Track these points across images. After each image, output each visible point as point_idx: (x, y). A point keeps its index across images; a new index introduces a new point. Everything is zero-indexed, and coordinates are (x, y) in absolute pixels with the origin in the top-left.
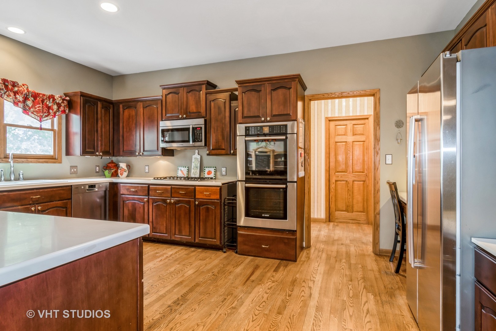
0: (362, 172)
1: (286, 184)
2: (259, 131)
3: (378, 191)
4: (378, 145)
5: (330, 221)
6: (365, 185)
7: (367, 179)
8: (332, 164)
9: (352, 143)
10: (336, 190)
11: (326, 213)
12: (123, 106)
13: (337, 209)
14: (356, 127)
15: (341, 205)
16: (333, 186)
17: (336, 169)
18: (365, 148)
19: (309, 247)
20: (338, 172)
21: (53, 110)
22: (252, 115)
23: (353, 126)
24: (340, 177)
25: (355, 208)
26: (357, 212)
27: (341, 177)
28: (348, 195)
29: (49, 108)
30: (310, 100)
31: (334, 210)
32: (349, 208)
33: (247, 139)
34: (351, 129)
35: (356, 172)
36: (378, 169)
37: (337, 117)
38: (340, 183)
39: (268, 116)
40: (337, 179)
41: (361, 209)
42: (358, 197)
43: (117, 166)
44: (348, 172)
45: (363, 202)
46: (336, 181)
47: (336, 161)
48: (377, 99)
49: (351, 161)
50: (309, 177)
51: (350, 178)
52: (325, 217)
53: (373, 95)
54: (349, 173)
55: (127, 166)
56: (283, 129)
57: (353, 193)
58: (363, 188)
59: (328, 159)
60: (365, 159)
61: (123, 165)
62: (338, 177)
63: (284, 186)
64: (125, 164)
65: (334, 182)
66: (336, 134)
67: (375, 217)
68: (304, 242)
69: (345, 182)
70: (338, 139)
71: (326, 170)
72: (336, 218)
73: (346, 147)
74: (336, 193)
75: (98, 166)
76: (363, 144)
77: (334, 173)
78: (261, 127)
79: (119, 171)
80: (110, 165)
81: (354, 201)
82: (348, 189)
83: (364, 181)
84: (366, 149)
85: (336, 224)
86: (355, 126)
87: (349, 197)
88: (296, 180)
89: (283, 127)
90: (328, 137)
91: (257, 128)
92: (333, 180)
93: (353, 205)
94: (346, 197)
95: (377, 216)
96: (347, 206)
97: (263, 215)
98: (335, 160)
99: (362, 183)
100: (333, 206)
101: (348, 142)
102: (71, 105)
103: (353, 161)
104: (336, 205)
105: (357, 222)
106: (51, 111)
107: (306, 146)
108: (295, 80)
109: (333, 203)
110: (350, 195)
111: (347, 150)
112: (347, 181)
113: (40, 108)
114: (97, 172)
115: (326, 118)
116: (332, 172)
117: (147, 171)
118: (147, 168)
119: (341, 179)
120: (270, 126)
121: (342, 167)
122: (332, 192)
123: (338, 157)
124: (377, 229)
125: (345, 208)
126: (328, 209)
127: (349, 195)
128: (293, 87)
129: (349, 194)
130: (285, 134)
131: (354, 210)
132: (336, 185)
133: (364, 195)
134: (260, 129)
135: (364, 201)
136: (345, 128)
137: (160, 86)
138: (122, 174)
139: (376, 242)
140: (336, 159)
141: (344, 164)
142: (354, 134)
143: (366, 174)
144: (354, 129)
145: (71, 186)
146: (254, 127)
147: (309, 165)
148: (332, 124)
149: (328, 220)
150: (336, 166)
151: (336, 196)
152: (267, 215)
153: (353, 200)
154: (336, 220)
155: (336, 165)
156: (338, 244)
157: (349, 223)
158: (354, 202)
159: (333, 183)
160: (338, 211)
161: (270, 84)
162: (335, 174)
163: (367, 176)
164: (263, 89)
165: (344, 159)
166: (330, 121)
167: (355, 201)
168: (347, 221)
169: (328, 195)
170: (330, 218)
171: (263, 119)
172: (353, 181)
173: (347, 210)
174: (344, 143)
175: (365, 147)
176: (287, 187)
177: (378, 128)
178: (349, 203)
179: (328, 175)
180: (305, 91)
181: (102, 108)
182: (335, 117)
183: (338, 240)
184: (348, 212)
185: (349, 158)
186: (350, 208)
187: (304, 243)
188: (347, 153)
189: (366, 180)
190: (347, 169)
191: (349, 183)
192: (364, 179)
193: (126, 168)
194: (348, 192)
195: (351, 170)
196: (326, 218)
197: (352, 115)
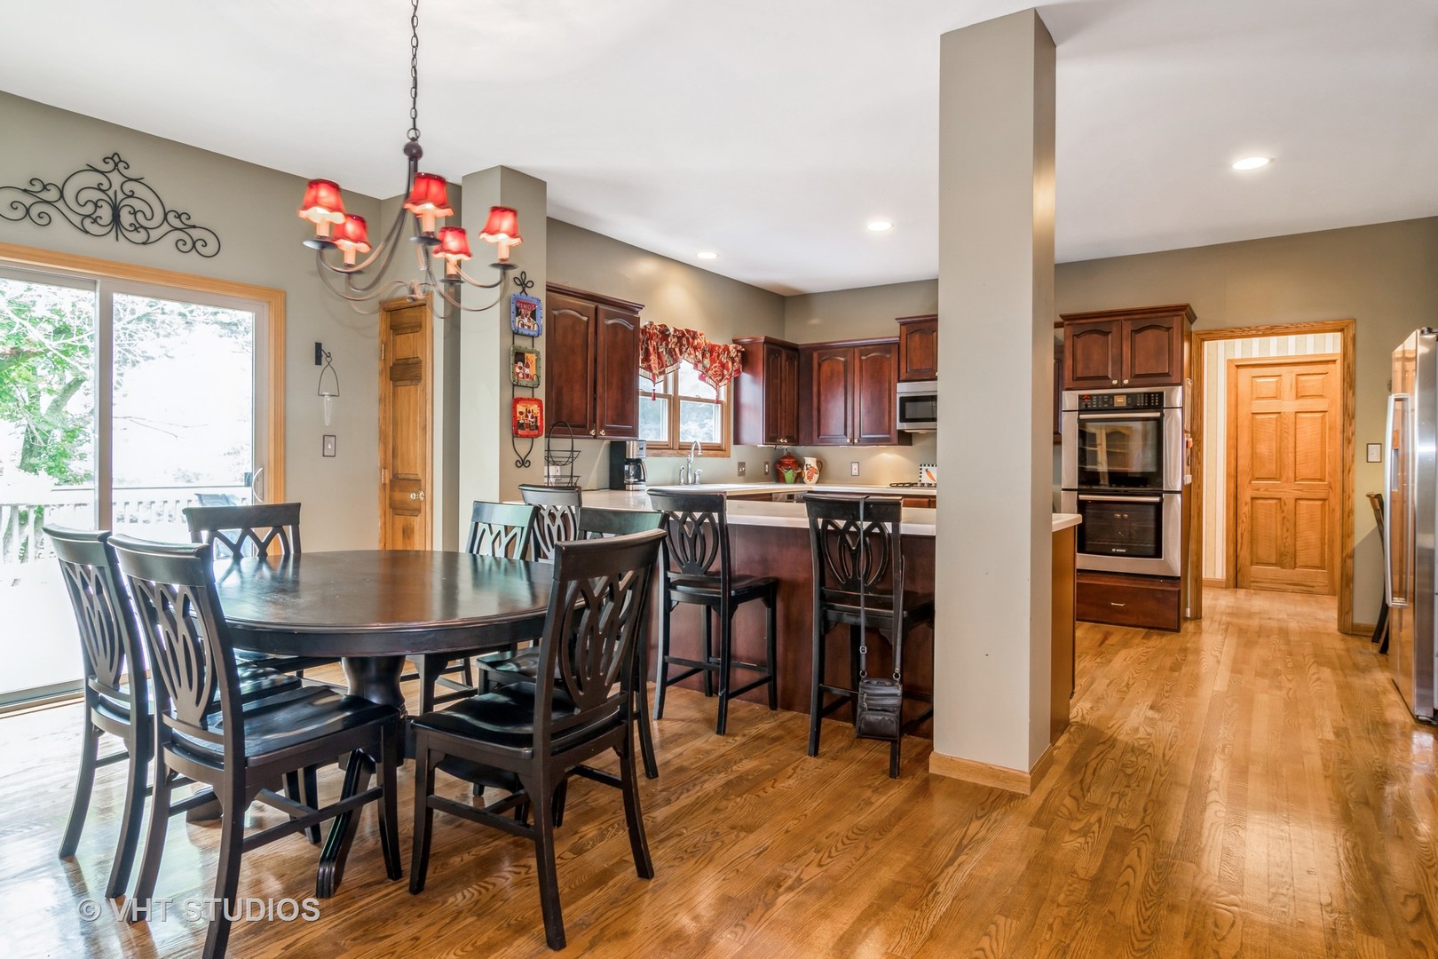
0: (1320, 480)
1: (1161, 496)
2: (1108, 402)
3: (1351, 512)
4: (1350, 425)
5: (1236, 586)
6: (1327, 509)
7: (1331, 495)
8: (1244, 463)
9: (1293, 416)
10: (1252, 518)
11: (1227, 568)
12: (820, 356)
13: (1255, 561)
14: (1305, 381)
15: (1265, 551)
16: (1245, 510)
17: (1253, 473)
18: (1327, 427)
19: (1197, 616)
20: (1258, 479)
21: (728, 370)
22: (1092, 375)
23: (1297, 379)
24: (1262, 489)
25: (1301, 560)
26: (1307, 567)
27: (1266, 490)
28: (1282, 530)
29: (723, 366)
30: (1204, 340)
31: (1248, 563)
32: (1286, 558)
33: (1082, 416)
34: (1291, 386)
35: (1302, 479)
36: (1349, 471)
37: (1255, 359)
38: (1262, 504)
39: (1124, 376)
40: (1255, 494)
41: (1317, 562)
42: (1309, 536)
43: (799, 464)
44: (1284, 479)
45: (1320, 545)
46: (1253, 499)
47: (1254, 455)
48: (1349, 339)
49: (1291, 456)
50: (1200, 487)
51: (1288, 492)
52: (1225, 578)
53: (1342, 330)
54: (1287, 482)
55: (817, 462)
56: (1155, 400)
57: (1295, 525)
58: (1322, 515)
59: (1233, 452)
60: (1327, 450)
61: (811, 461)
62: (1258, 490)
63: (1157, 499)
64: (815, 459)
65: (1249, 500)
66: (1255, 396)
67: (1344, 562)
68: (1187, 607)
69: (1273, 502)
70: (1259, 406)
71: (1228, 475)
72: (1252, 579)
73: (1279, 424)
74: (1252, 525)
75: (767, 463)
76: (1323, 418)
77: (1248, 481)
78: (1111, 396)
79: (806, 472)
80: (787, 461)
81: (1297, 543)
82: (1284, 518)
83: (1324, 500)
84: (1330, 428)
85: (1252, 591)
86: (1302, 378)
87: (1286, 534)
88: (1179, 489)
89: (1155, 397)
90: (1233, 402)
91: (1103, 398)
92: (1246, 495)
93: (1295, 551)
94: (1279, 534)
95: (1349, 561)
96: (1281, 555)
97: (1114, 550)
98: (1250, 452)
99: (1319, 503)
100: (1244, 553)
101: (1284, 413)
102: (746, 360)
103: (1295, 456)
104: (1251, 552)
105: (1307, 590)
106: (725, 372)
107: (1195, 428)
108: (1181, 313)
109: (1245, 547)
110: (1288, 530)
111: (1281, 430)
112: (1280, 499)
113: (716, 369)
114: (766, 474)
115: (1229, 361)
116: (1243, 480)
117: (855, 472)
118: (855, 466)
119: (1267, 494)
120: (1128, 395)
121: (1271, 468)
122: (1243, 522)
123: (1258, 446)
124: (1348, 585)
125: (1274, 557)
126: (1232, 559)
127: (1285, 530)
128: (1175, 326)
129: (1284, 528)
130: (1159, 408)
131: (1298, 564)
132: (1252, 508)
133: (1323, 530)
134: (1109, 401)
135: (1323, 544)
136: (1277, 382)
137: (897, 319)
138: (810, 478)
139: (1345, 610)
140: (1252, 451)
141: (1274, 462)
142: (1300, 395)
143: (1330, 483)
144: (1299, 385)
145: (771, 494)
146: (1097, 395)
147: (1200, 463)
148: (1245, 374)
149: (1232, 582)
150: (1252, 465)
151: (1252, 531)
152: (1121, 551)
153: (1295, 541)
154: (1252, 584)
155: (1252, 462)
156: (1260, 618)
157: (1285, 591)
158: (1297, 546)
159: (1246, 504)
160: (1257, 564)
161: (1129, 322)
162: (1250, 482)
163: (1331, 487)
164: (1115, 329)
165: (1274, 451)
166: (1238, 366)
167: (1300, 544)
168: (1278, 586)
169: (1233, 529)
170: (1236, 579)
171: (1115, 382)
172: (1296, 499)
173: (1279, 564)
174: (1274, 416)
175: (1327, 424)
176: (1162, 500)
177: (1350, 393)
178: (1285, 547)
179: (1232, 485)
180: (1192, 323)
181: (787, 360)
182: (1251, 359)
183: (1259, 613)
184: (1283, 567)
185: (1288, 449)
186: (1289, 559)
187: (1189, 610)
188: (1281, 438)
189: (1328, 496)
190: (1280, 473)
191: (1285, 504)
192: (1323, 495)
193: (816, 467)
194: (1283, 524)
195: (1291, 475)
196: (1227, 579)
197: (1294, 354)
